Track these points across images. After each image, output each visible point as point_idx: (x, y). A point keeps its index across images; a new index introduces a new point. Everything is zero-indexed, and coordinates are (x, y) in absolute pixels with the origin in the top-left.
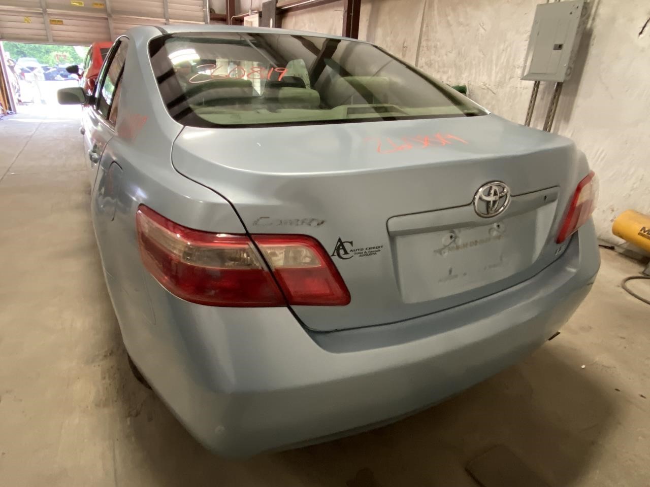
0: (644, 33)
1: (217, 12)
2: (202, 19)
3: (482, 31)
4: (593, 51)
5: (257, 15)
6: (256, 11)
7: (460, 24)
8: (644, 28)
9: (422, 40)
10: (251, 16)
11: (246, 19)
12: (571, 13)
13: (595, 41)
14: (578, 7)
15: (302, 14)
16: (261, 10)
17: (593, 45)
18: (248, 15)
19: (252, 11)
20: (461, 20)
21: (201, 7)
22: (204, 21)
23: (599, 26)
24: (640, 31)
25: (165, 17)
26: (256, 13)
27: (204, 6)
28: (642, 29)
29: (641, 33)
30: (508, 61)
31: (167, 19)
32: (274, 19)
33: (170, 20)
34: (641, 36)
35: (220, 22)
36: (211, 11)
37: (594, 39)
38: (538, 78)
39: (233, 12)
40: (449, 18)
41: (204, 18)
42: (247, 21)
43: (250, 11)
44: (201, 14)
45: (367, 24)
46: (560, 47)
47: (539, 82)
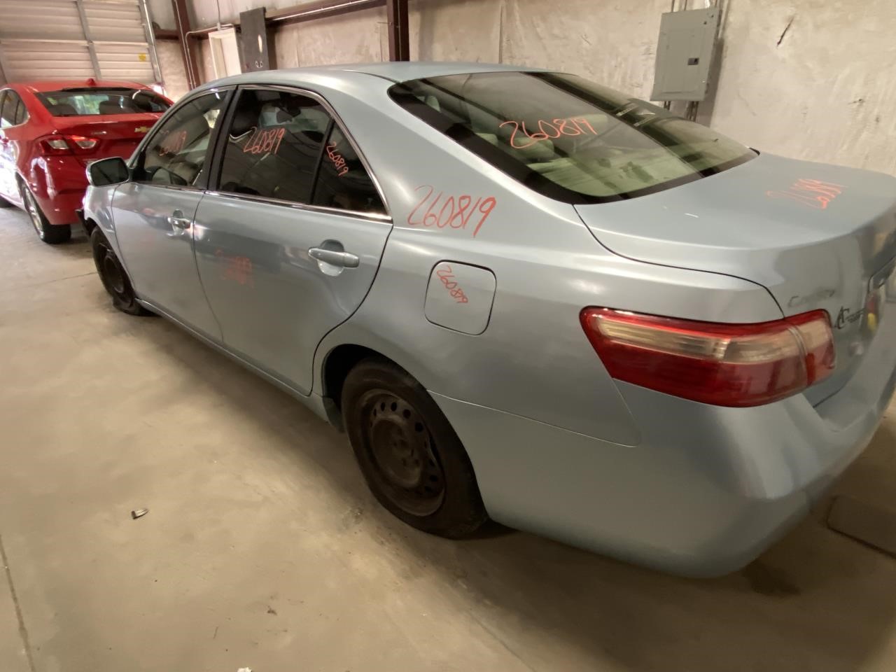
0: (783, 42)
1: (162, 27)
2: (143, 38)
3: (585, 44)
4: (727, 63)
5: (233, 30)
6: (230, 25)
7: (555, 37)
8: (782, 37)
9: (503, 57)
10: (222, 31)
11: (211, 35)
12: (705, 23)
13: (728, 53)
14: (713, 16)
15: (308, 26)
16: (238, 22)
17: (726, 57)
18: (216, 30)
19: (222, 24)
20: (556, 31)
21: (139, 21)
22: (147, 41)
23: (730, 37)
24: (778, 41)
25: (85, 38)
26: (230, 27)
27: (143, 19)
28: (780, 38)
29: (779, 43)
30: (624, 80)
31: (90, 41)
32: (265, 35)
33: (95, 42)
34: (781, 45)
35: (168, 41)
36: (155, 26)
37: (726, 51)
38: (668, 98)
39: (187, 26)
40: (539, 30)
41: (145, 36)
42: (213, 39)
43: (219, 24)
44: (140, 31)
45: (417, 38)
46: (696, 61)
47: (669, 102)
